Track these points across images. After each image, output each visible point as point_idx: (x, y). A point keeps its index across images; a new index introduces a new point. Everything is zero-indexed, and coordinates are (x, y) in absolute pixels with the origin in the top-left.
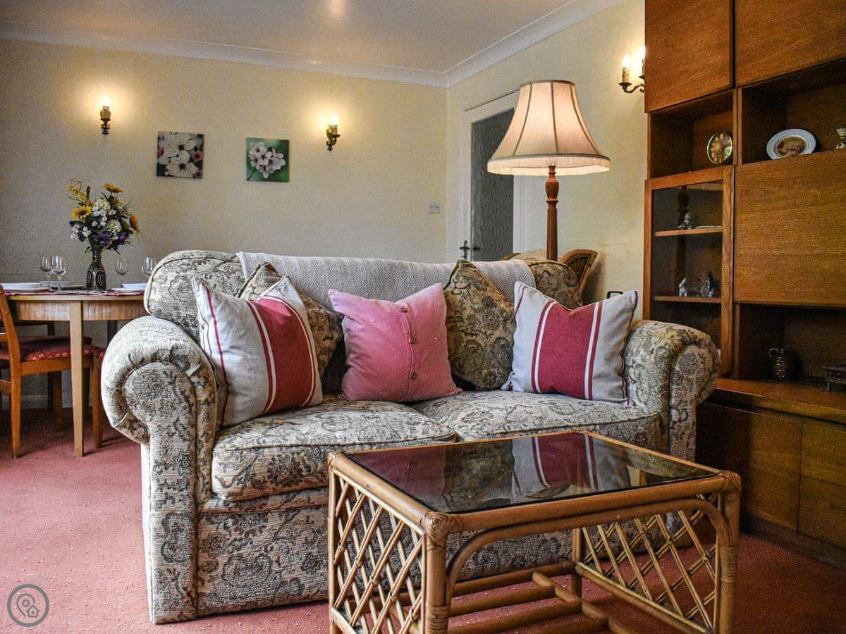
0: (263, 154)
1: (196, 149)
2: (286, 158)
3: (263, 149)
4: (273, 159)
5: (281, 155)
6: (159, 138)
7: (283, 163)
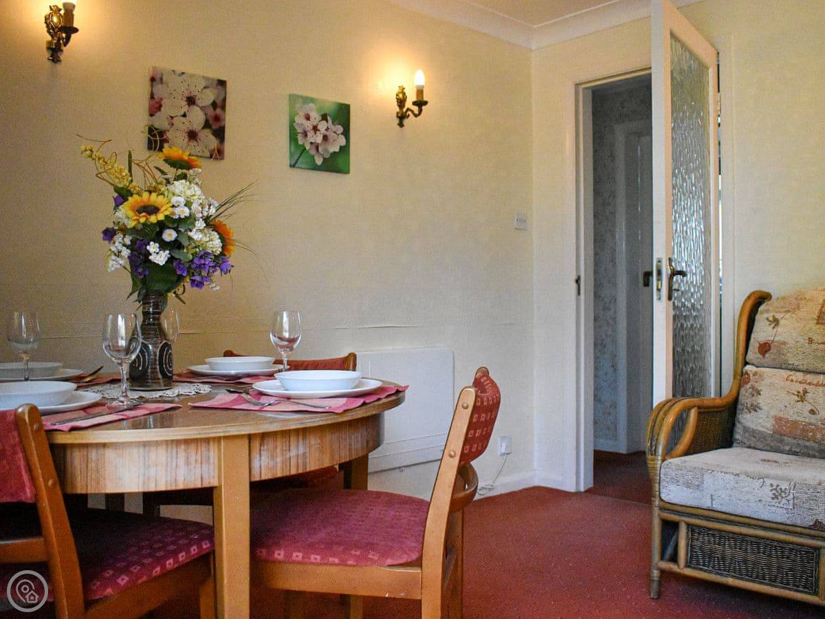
0: (315, 124)
1: (214, 105)
2: (346, 133)
3: (315, 116)
4: (327, 133)
5: (340, 129)
6: (153, 80)
7: (342, 141)
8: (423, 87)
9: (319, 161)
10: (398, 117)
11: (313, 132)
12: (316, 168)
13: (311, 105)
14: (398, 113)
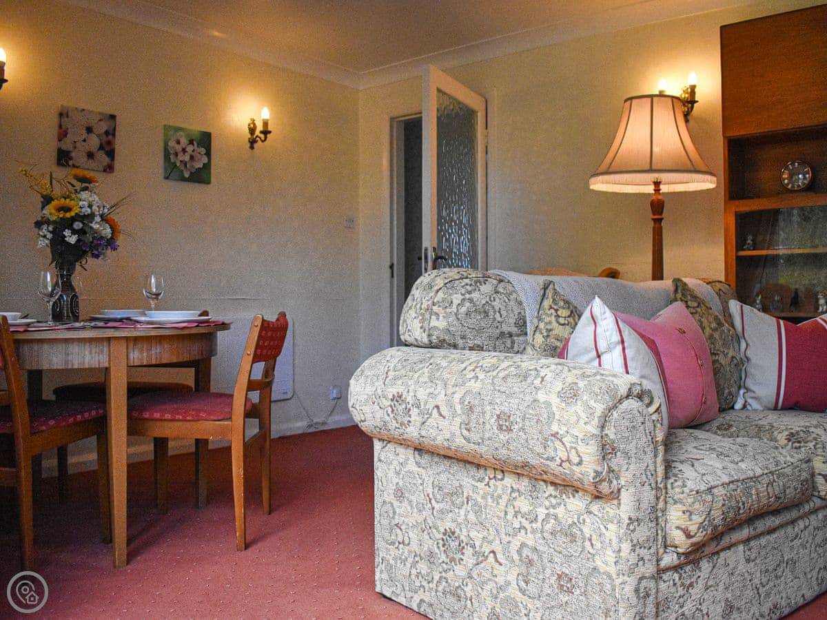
0: (184, 146)
1: (107, 133)
2: (208, 154)
3: (184, 141)
4: (193, 154)
5: (203, 151)
6: (61, 115)
7: (205, 160)
8: (268, 120)
9: (187, 175)
10: (249, 141)
11: (182, 154)
12: (184, 179)
13: (181, 133)
14: (249, 139)
